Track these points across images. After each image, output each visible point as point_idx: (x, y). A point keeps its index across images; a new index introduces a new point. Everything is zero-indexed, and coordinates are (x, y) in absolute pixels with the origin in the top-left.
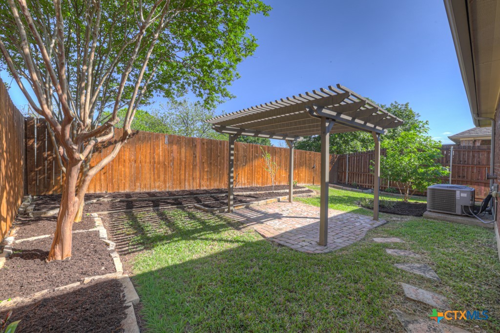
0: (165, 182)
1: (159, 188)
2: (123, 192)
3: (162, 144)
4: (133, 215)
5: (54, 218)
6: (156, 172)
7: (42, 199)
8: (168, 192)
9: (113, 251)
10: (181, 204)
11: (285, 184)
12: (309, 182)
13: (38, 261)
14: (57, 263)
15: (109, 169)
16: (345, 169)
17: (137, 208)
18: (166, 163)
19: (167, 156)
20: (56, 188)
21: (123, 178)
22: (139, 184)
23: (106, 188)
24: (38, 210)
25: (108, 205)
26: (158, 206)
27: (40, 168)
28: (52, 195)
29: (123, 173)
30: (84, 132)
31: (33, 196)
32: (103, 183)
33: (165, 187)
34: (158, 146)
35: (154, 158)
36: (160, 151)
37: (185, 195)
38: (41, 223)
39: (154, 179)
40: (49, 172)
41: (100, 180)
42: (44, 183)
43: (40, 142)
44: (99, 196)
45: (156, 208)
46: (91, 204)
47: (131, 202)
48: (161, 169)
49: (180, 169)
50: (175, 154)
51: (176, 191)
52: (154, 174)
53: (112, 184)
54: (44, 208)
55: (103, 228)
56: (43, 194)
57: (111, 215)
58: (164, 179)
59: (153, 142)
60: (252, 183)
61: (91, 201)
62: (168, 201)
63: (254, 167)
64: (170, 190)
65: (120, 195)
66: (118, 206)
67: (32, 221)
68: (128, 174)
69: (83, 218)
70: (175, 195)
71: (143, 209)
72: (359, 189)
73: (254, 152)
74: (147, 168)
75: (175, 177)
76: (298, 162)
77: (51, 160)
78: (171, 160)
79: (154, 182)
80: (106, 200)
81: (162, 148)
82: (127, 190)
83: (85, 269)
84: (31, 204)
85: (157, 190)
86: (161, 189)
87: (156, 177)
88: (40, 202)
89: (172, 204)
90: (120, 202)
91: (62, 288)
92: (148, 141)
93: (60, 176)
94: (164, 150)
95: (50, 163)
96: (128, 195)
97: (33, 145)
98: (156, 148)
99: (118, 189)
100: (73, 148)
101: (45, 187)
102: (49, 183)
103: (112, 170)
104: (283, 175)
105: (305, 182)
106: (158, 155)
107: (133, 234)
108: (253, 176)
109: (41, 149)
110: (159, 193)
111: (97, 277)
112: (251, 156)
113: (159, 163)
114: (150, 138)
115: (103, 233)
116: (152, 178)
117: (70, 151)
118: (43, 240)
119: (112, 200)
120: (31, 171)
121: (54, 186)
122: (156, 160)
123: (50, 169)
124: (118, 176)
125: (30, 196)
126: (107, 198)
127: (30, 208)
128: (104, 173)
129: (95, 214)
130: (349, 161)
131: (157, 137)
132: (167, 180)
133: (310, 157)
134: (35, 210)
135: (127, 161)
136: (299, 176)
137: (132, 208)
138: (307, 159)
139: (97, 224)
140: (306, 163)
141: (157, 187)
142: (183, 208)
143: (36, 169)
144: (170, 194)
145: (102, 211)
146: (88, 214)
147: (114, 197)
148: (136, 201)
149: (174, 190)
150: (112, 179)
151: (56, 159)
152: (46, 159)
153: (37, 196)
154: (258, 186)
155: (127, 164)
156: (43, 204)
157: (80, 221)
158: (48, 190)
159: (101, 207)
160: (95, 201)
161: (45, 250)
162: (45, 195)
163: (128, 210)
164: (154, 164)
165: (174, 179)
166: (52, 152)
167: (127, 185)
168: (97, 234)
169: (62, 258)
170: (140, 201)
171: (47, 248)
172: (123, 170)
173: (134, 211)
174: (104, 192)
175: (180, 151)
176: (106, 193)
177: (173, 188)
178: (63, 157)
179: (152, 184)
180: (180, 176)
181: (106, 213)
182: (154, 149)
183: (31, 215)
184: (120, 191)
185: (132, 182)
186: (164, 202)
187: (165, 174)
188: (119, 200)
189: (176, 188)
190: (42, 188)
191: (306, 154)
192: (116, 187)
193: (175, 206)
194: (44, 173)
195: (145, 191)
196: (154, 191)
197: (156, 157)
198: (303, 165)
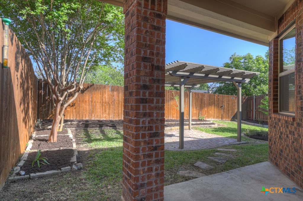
0: (109, 114)
1: (105, 118)
2: (85, 119)
3: (108, 91)
4: (87, 130)
5: (50, 129)
6: (104, 108)
7: (44, 121)
8: (110, 120)
9: (73, 142)
10: (115, 127)
11: (196, 118)
12: (218, 117)
13: (45, 142)
14: (51, 143)
15: (77, 106)
16: (253, 108)
17: (90, 127)
18: (110, 103)
19: (110, 99)
20: (51, 116)
21: (85, 111)
22: (94, 115)
23: (76, 117)
24: (43, 125)
25: (76, 125)
26: (102, 127)
27: (44, 105)
28: (49, 119)
29: (85, 108)
30: (63, 88)
31: (41, 120)
32: (74, 114)
33: (109, 117)
34: (105, 92)
35: (102, 100)
36: (106, 96)
37: (120, 122)
38: (45, 131)
39: (103, 112)
40: (48, 107)
41: (73, 112)
42: (46, 113)
43: (45, 92)
44: (72, 121)
45: (101, 128)
46: (68, 124)
47: (88, 124)
48: (107, 107)
49: (118, 107)
50: (116, 97)
51: (115, 120)
52: (103, 109)
53: (79, 115)
54: (46, 125)
55: (71, 134)
56: (45, 119)
57: (76, 130)
58: (109, 112)
59: (102, 90)
60: (169, 117)
61: (68, 123)
62: (109, 125)
63: (170, 106)
64: (112, 119)
65: (83, 121)
66: (81, 126)
67: (41, 130)
68: (87, 109)
69: (63, 130)
70: (114, 122)
71: (93, 128)
72: (261, 124)
73: (170, 96)
74: (98, 105)
75: (115, 112)
76: (207, 102)
77: (49, 101)
78: (113, 101)
79: (103, 114)
80: (75, 123)
81: (108, 94)
82: (87, 119)
83: (61, 146)
84: (40, 123)
85: (104, 119)
86: (107, 119)
87: (104, 111)
88: (44, 122)
89: (110, 127)
90: (82, 124)
91: (53, 149)
92: (99, 90)
93: (53, 109)
94: (108, 95)
95: (49, 102)
96: (87, 121)
97: (41, 93)
98: (104, 94)
99: (82, 118)
100: (58, 95)
101: (46, 115)
102: (48, 113)
103: (79, 107)
104: (194, 112)
105: (214, 118)
106: (105, 98)
107: (85, 138)
108: (170, 112)
109: (45, 95)
110: (105, 120)
111: (65, 148)
112: (168, 98)
113: (105, 103)
114: (100, 88)
115: (71, 136)
116: (102, 112)
117: (57, 97)
118: (46, 136)
119: (78, 123)
120: (40, 107)
121: (50, 115)
122: (104, 101)
123: (49, 106)
124: (82, 110)
125: (40, 119)
126: (76, 122)
127: (40, 125)
128: (75, 108)
129: (69, 129)
130: (255, 102)
131: (105, 87)
132: (111, 113)
133: (219, 99)
134: (42, 125)
135: (87, 102)
136: (208, 113)
137: (87, 127)
138: (216, 100)
139: (69, 133)
140: (214, 103)
141: (104, 117)
142: (116, 129)
143: (42, 106)
144: (111, 121)
145: (72, 128)
146: (65, 129)
147: (79, 121)
148: (91, 124)
149: (115, 119)
150: (79, 112)
151: (51, 100)
152: (47, 100)
153: (42, 119)
154: (174, 119)
155: (87, 103)
156: (46, 123)
157: (61, 131)
158: (48, 117)
159: (72, 126)
160: (69, 123)
161: (47, 139)
162: (46, 119)
163: (86, 128)
164: (102, 103)
165: (114, 113)
166: (50, 97)
167: (87, 115)
168: (68, 136)
169: (53, 141)
170: (93, 124)
171: (48, 139)
172: (85, 106)
173: (88, 129)
174: (75, 119)
175: (119, 95)
176: (76, 119)
177: (114, 118)
178: (55, 99)
179: (102, 115)
180: (118, 111)
181: (74, 129)
182: (103, 95)
183: (40, 128)
184: (83, 119)
185: (90, 114)
186: (106, 125)
187: (109, 109)
188: (81, 123)
189: (116, 118)
190: (45, 116)
191: (214, 96)
192: (81, 116)
193: (112, 128)
194: (46, 108)
195: (97, 119)
196: (102, 119)
197: (104, 99)
198: (212, 105)
